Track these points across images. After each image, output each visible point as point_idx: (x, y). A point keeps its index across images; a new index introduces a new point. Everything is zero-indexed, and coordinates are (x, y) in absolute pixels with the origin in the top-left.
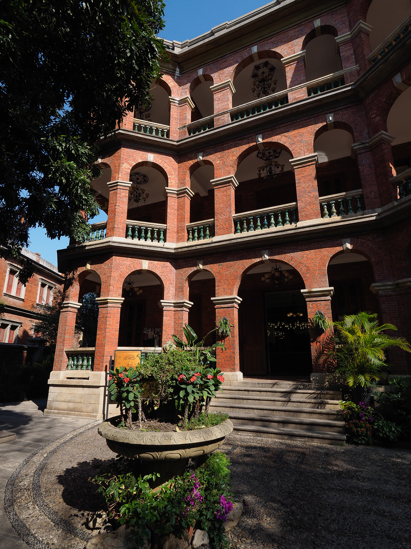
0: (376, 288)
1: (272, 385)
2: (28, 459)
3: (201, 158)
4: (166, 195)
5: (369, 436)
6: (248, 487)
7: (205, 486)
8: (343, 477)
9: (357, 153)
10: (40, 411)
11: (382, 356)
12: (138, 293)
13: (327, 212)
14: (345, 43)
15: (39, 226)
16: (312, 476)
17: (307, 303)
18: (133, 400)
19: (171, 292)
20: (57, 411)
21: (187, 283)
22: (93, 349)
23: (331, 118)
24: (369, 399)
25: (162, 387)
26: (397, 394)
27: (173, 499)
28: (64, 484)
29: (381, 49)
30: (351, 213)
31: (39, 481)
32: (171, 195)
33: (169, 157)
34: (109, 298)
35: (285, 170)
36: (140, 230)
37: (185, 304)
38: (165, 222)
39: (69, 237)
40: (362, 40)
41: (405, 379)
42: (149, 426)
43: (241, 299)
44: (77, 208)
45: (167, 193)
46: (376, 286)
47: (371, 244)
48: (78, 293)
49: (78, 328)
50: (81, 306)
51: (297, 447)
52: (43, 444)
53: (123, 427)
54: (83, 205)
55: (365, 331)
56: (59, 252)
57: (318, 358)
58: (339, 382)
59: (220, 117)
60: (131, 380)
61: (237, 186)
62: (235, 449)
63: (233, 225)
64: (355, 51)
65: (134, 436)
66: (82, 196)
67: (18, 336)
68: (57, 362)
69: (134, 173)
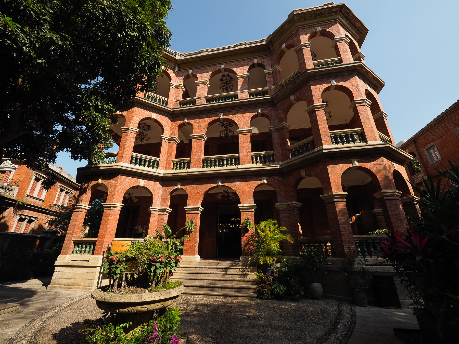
0: (278, 206)
1: (217, 264)
2: (28, 324)
3: (186, 120)
4: (161, 139)
5: (269, 293)
6: (193, 330)
7: (162, 329)
8: (250, 319)
9: (272, 131)
10: (44, 287)
11: (278, 245)
12: (135, 201)
13: (255, 161)
14: (269, 74)
15: (66, 152)
16: (233, 320)
17: (241, 212)
18: (119, 274)
19: (158, 202)
20: (59, 286)
21: (169, 197)
22: (96, 239)
23: (260, 111)
24: (271, 271)
25: (140, 265)
26: (285, 267)
27: (139, 339)
28: (58, 339)
29: (285, 81)
30: (267, 163)
31: (36, 339)
32: (164, 140)
33: (166, 117)
34: (112, 203)
35: (235, 134)
36: (141, 160)
37: (166, 210)
38: (158, 156)
39: (88, 160)
40: (277, 75)
41: (290, 259)
42: (128, 291)
43: (203, 209)
44: (97, 142)
45: (162, 139)
46: (278, 205)
47: (276, 181)
48: (89, 198)
49: (85, 223)
50: (90, 208)
51: (228, 303)
52: (44, 311)
53: (110, 292)
54: (102, 140)
55: (271, 231)
56: (79, 169)
57: (245, 246)
58: (256, 261)
59: (199, 99)
60: (120, 260)
61: (206, 140)
62: (188, 307)
63: (202, 163)
64: (273, 79)
65: (117, 297)
66: (102, 135)
67: (33, 228)
68: (65, 248)
69: (142, 123)
